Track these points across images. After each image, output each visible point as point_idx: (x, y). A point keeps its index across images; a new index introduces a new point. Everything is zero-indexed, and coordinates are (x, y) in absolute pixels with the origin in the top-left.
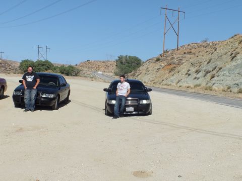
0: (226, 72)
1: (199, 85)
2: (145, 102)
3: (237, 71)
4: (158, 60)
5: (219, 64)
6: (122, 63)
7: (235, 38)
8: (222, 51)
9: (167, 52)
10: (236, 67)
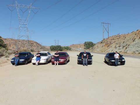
0: (132, 46)
1: (121, 52)
2: (123, 60)
3: (136, 46)
4: (102, 43)
5: (128, 43)
6: (86, 44)
7: (133, 33)
8: (128, 38)
9: (104, 39)
10: (136, 44)
